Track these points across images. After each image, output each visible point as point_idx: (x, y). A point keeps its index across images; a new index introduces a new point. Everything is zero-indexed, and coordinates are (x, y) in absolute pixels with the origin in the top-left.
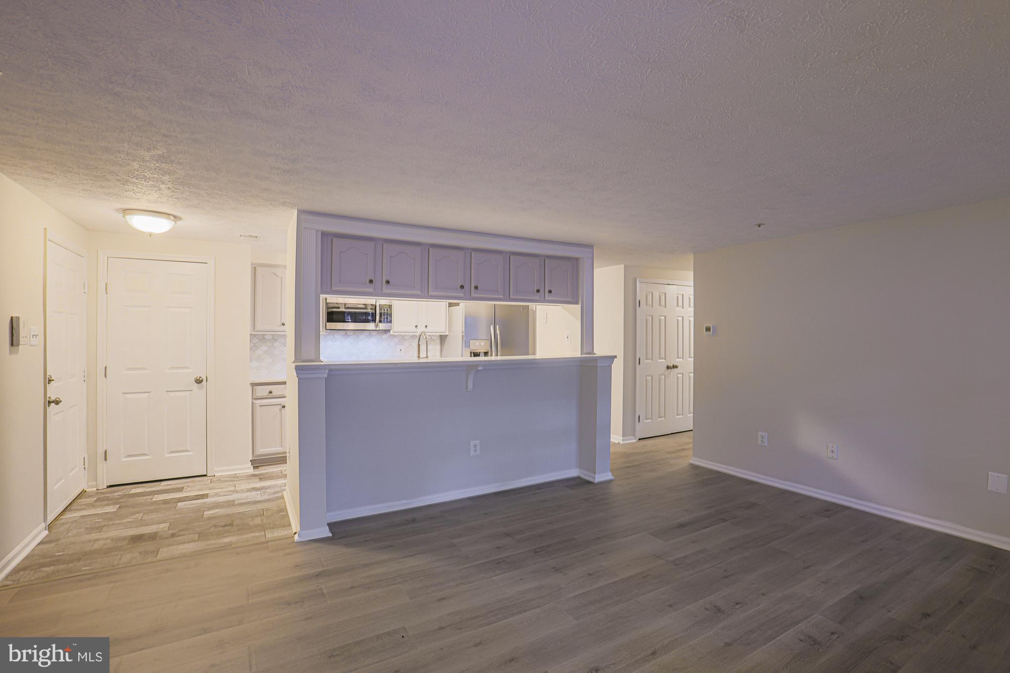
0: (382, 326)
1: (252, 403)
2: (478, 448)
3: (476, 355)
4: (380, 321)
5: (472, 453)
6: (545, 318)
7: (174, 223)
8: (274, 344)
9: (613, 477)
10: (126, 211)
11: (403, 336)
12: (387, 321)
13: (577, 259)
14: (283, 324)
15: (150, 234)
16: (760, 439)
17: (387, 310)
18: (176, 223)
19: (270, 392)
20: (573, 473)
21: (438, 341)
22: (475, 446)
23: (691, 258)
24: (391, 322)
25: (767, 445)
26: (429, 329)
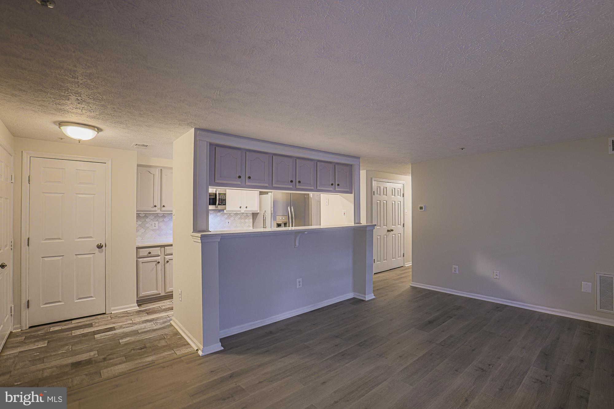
0: (220, 207)
1: (137, 261)
2: (301, 283)
3: (279, 225)
4: (219, 204)
5: (298, 287)
6: (328, 202)
7: (97, 133)
8: (146, 220)
9: (375, 297)
10: (61, 124)
11: (230, 214)
12: (223, 204)
13: (351, 165)
14: (155, 206)
15: (79, 141)
16: (453, 270)
17: (223, 197)
18: (98, 133)
19: (150, 253)
20: (351, 295)
21: (251, 217)
22: (299, 282)
23: (410, 166)
24: (225, 205)
25: (458, 273)
26: (248, 209)
